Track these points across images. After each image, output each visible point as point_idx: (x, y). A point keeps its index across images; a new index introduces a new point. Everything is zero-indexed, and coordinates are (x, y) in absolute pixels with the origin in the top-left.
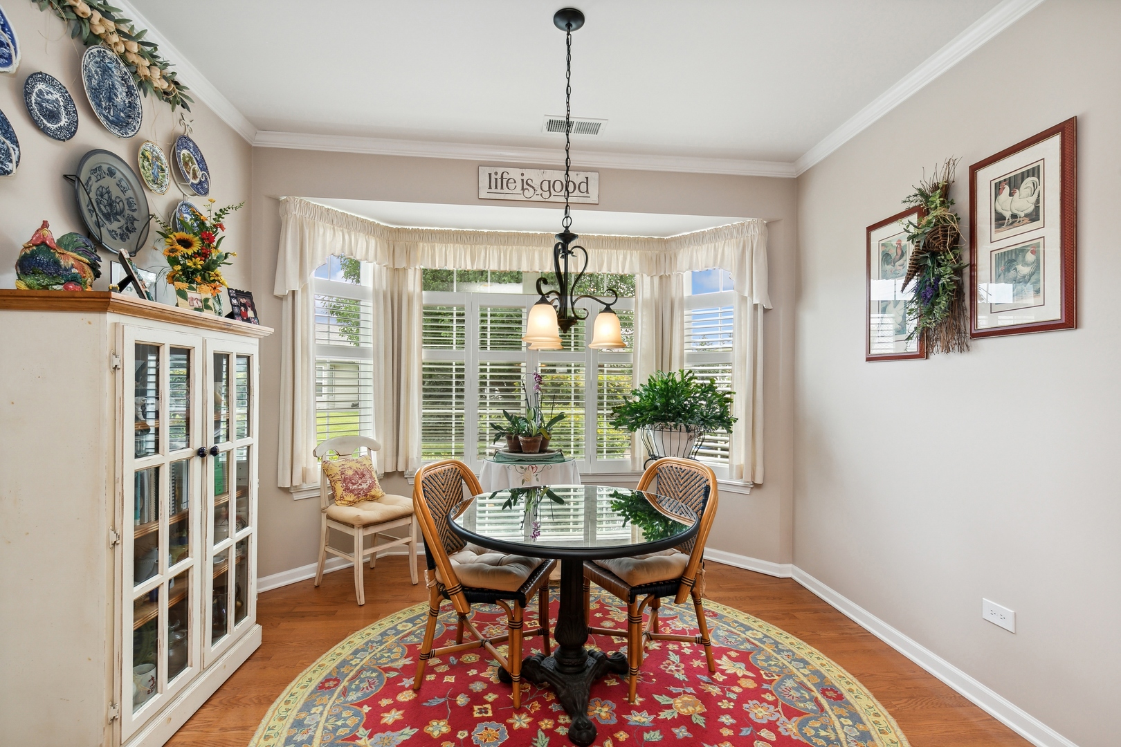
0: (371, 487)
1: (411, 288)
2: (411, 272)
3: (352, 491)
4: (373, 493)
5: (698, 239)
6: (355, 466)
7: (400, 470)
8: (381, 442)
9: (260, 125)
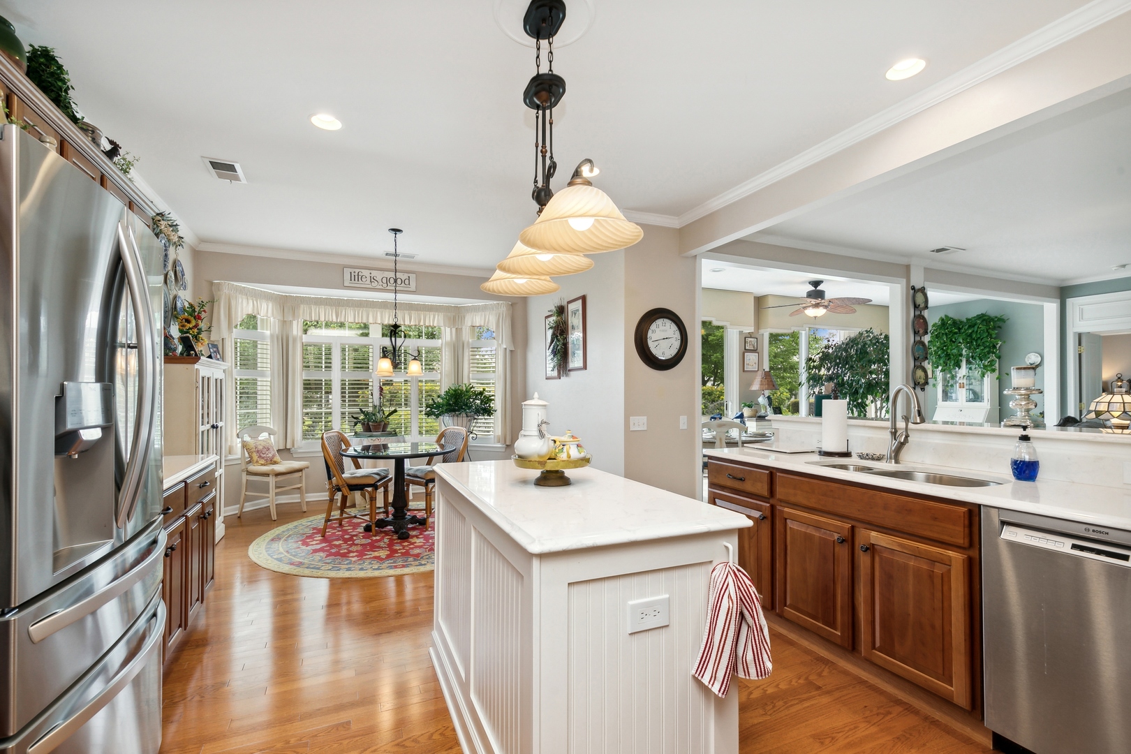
0: (273, 456)
1: (295, 332)
2: (295, 323)
3: (263, 458)
4: (275, 459)
5: (475, 309)
6: (263, 444)
7: (288, 447)
8: (276, 429)
9: (202, 240)
